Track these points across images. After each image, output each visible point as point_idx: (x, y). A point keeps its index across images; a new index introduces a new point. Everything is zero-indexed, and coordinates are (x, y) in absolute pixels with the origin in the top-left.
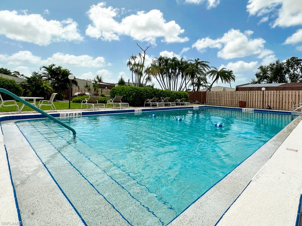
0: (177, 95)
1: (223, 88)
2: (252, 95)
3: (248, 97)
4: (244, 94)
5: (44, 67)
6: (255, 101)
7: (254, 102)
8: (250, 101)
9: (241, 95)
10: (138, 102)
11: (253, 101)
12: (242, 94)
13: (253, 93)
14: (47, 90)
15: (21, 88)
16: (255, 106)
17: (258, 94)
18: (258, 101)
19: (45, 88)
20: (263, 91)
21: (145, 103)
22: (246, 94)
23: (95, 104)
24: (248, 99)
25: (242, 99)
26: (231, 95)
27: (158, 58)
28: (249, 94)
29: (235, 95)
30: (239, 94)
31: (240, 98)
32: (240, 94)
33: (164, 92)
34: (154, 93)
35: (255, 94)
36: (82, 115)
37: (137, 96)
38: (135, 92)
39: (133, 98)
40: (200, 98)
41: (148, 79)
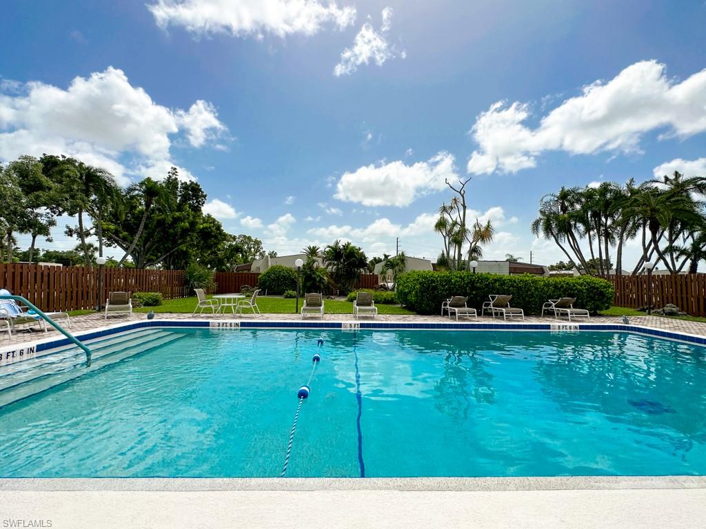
36: (241, 326)
38: (420, 283)
39: (416, 295)
40: (684, 295)
41: (474, 250)
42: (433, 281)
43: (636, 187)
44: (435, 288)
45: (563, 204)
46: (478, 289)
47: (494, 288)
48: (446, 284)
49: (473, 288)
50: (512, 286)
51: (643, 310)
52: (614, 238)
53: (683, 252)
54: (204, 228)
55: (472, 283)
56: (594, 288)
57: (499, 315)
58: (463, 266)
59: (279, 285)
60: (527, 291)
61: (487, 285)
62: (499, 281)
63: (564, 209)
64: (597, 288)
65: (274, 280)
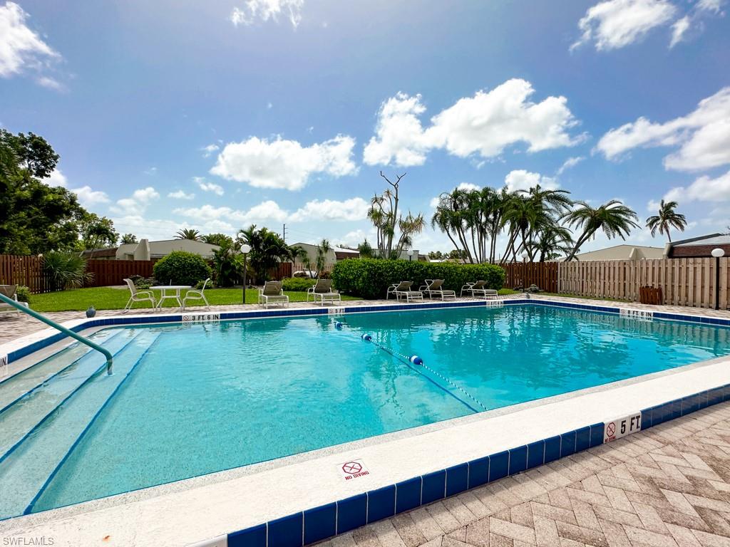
0: (469, 272)
1: (633, 249)
2: (684, 270)
3: (673, 274)
4: (660, 268)
5: (242, 231)
6: (695, 287)
7: (691, 288)
8: (676, 285)
9: (650, 270)
10: (374, 290)
11: (687, 287)
12: (653, 268)
13: (687, 263)
14: (239, 270)
15: (209, 268)
16: (694, 301)
17: (703, 268)
18: (703, 287)
19: (237, 267)
20: (718, 258)
21: (388, 292)
22: (666, 268)
23: (270, 296)
24: (673, 281)
25: (653, 281)
26: (622, 269)
27: (452, 193)
28: (675, 266)
29: (633, 271)
30: (644, 269)
31: (647, 279)
32: (647, 268)
33: (434, 267)
34: (411, 271)
35: (695, 268)
36: (221, 318)
37: (372, 278)
38: (368, 270)
39: (363, 282)
40: (541, 278)
41: (406, 241)
42: (379, 268)
43: (508, 192)
44: (381, 275)
45: (455, 202)
46: (417, 274)
47: (427, 274)
48: (390, 271)
49: (412, 274)
50: (440, 272)
51: (517, 289)
52: (486, 233)
53: (537, 246)
54: (54, 201)
55: (411, 269)
56: (493, 273)
57: (438, 296)
58: (394, 255)
59: (185, 275)
60: (450, 276)
61: (422, 272)
62: (431, 268)
63: (456, 207)
64: (496, 273)
65: (178, 269)
